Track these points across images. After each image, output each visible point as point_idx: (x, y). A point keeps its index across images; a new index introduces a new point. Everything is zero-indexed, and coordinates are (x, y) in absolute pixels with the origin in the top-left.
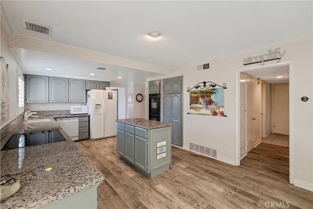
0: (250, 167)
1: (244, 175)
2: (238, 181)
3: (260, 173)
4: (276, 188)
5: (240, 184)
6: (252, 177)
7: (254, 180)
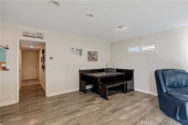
0: (25, 99)
1: (25, 104)
2: (26, 108)
3: (33, 100)
4: (43, 101)
5: (28, 109)
6: (31, 103)
7: (33, 104)
